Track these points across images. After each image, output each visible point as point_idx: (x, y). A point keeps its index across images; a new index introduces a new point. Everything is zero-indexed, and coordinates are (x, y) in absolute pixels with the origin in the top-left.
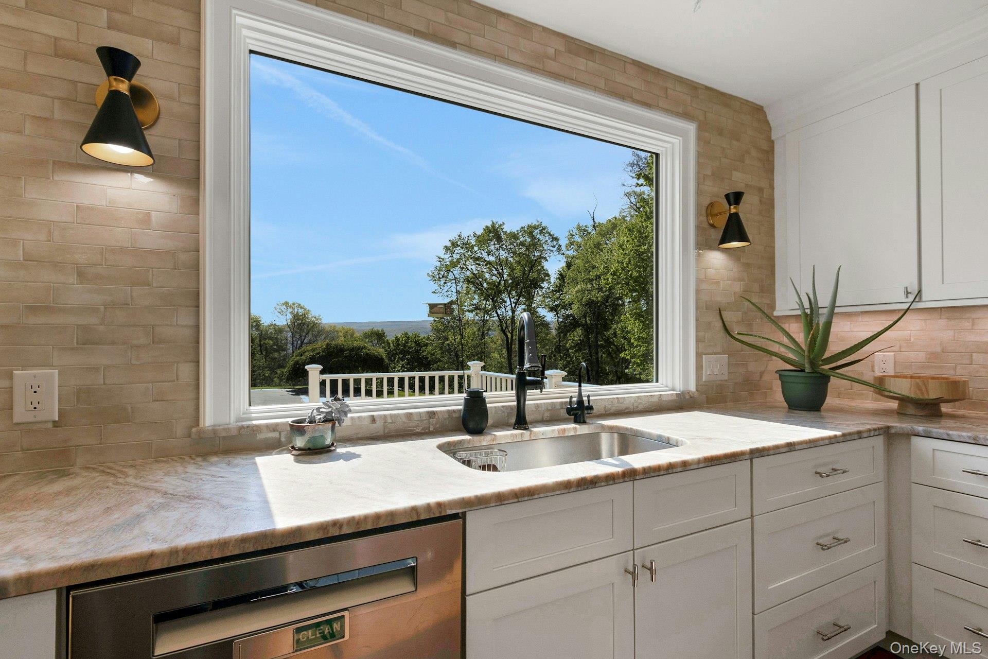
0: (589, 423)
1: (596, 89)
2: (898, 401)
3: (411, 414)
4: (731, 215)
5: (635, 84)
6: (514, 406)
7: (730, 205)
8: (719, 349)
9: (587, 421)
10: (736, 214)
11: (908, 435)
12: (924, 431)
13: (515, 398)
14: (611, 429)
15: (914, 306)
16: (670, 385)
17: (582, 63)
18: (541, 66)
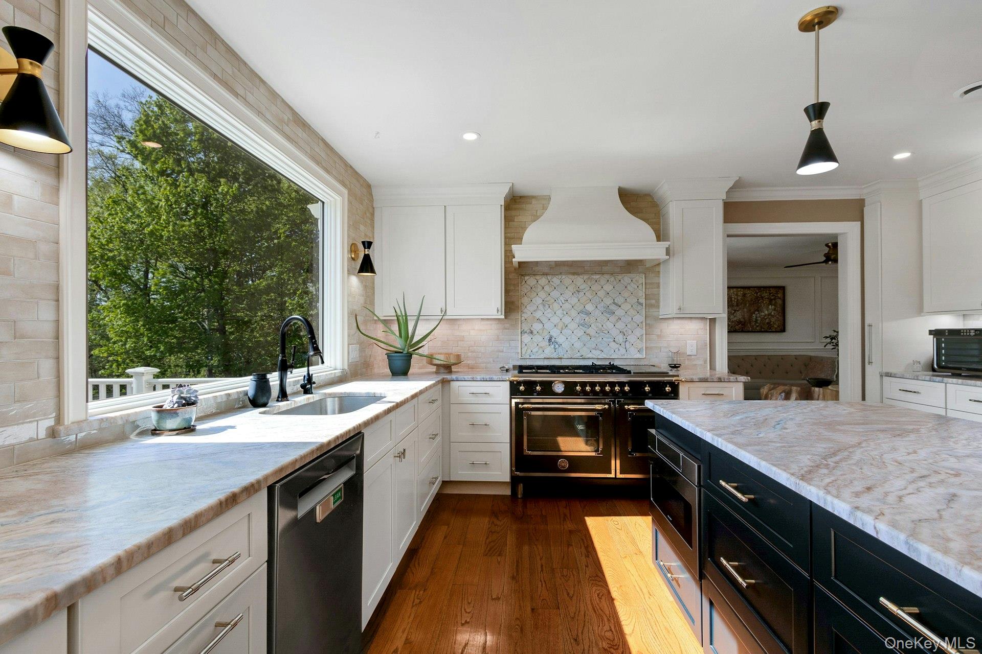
0: (315, 394)
1: (306, 153)
2: (436, 367)
3: (216, 397)
4: (365, 255)
5: (323, 155)
6: (277, 384)
7: (365, 248)
8: (355, 342)
9: (313, 392)
10: (368, 255)
11: (449, 381)
12: (456, 378)
13: (278, 378)
14: (332, 396)
15: (444, 318)
16: (333, 366)
17: (300, 132)
18: (281, 128)
